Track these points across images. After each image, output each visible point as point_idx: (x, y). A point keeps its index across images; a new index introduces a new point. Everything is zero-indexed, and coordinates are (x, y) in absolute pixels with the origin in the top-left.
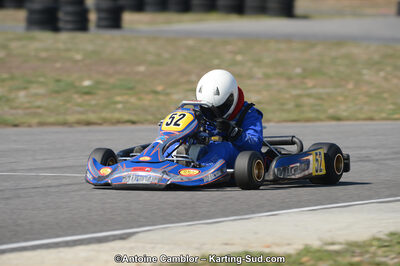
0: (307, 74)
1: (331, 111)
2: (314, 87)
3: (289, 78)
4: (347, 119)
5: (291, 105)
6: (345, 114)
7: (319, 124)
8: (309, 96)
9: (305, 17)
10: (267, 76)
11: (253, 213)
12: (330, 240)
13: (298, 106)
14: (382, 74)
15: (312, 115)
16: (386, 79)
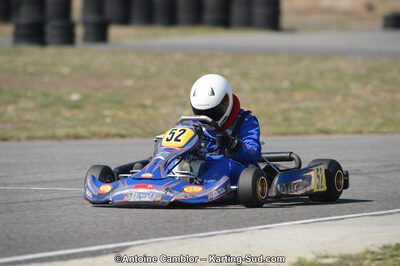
0: (295, 87)
1: (319, 125)
2: (303, 100)
3: (277, 92)
4: (336, 132)
5: (279, 119)
6: (333, 128)
7: (308, 137)
8: (298, 109)
9: (292, 30)
10: (255, 90)
11: (246, 226)
12: (324, 254)
13: (287, 119)
14: (369, 88)
15: (301, 129)
16: (374, 93)
